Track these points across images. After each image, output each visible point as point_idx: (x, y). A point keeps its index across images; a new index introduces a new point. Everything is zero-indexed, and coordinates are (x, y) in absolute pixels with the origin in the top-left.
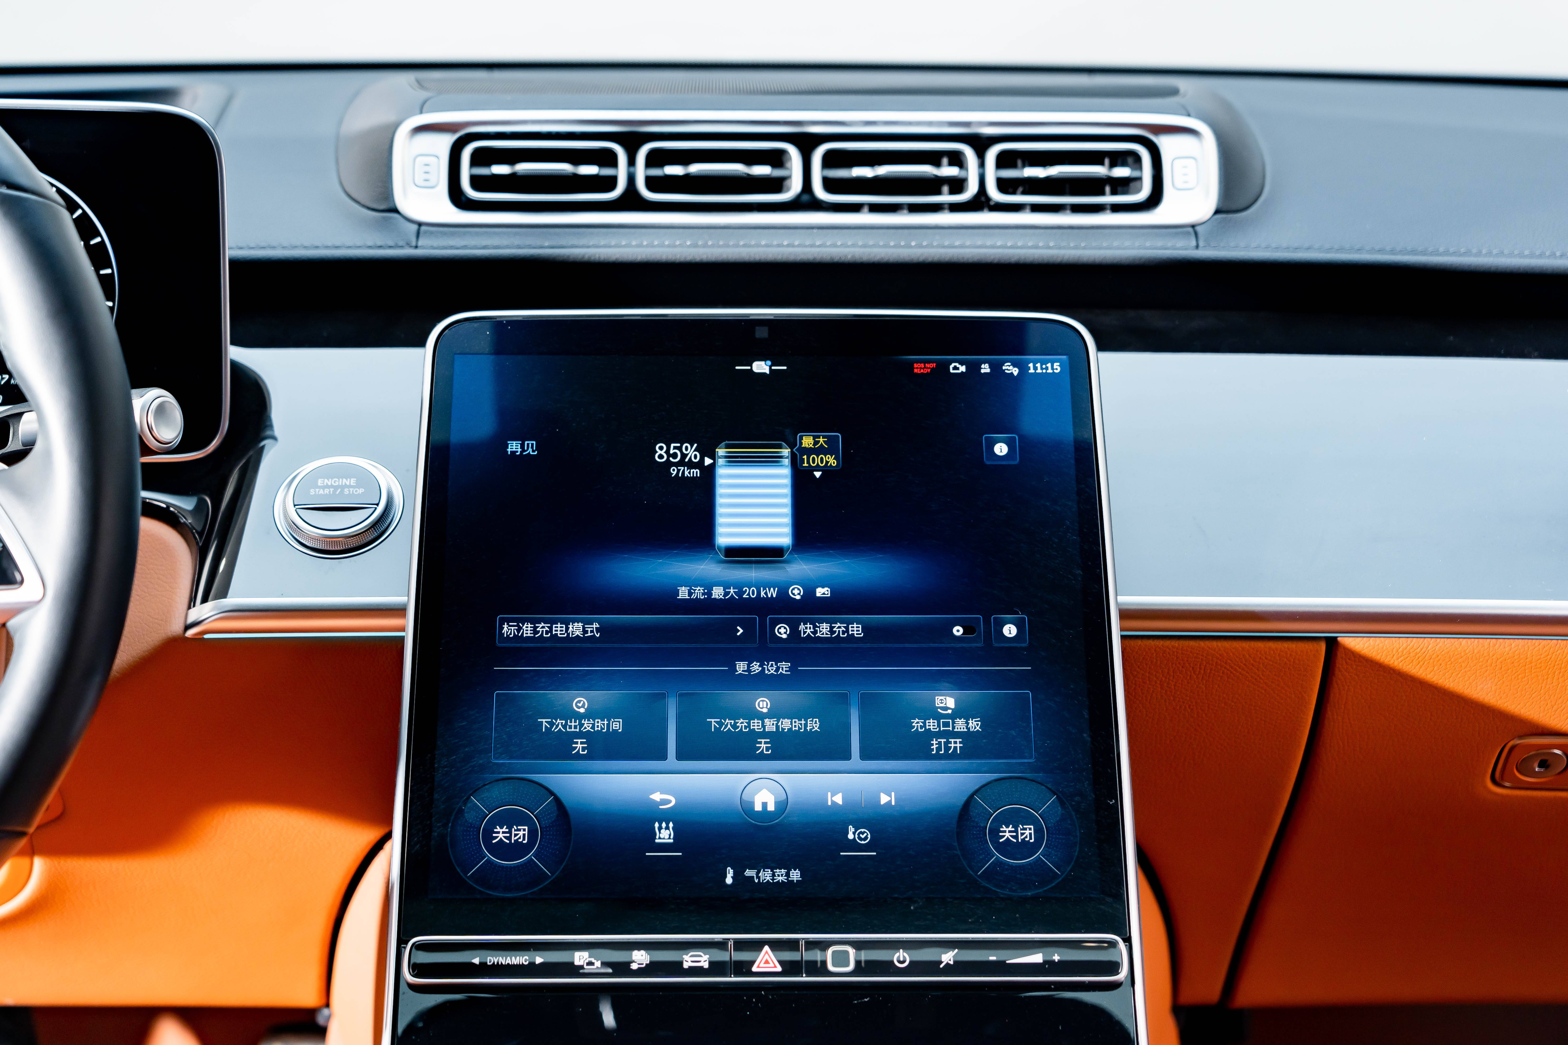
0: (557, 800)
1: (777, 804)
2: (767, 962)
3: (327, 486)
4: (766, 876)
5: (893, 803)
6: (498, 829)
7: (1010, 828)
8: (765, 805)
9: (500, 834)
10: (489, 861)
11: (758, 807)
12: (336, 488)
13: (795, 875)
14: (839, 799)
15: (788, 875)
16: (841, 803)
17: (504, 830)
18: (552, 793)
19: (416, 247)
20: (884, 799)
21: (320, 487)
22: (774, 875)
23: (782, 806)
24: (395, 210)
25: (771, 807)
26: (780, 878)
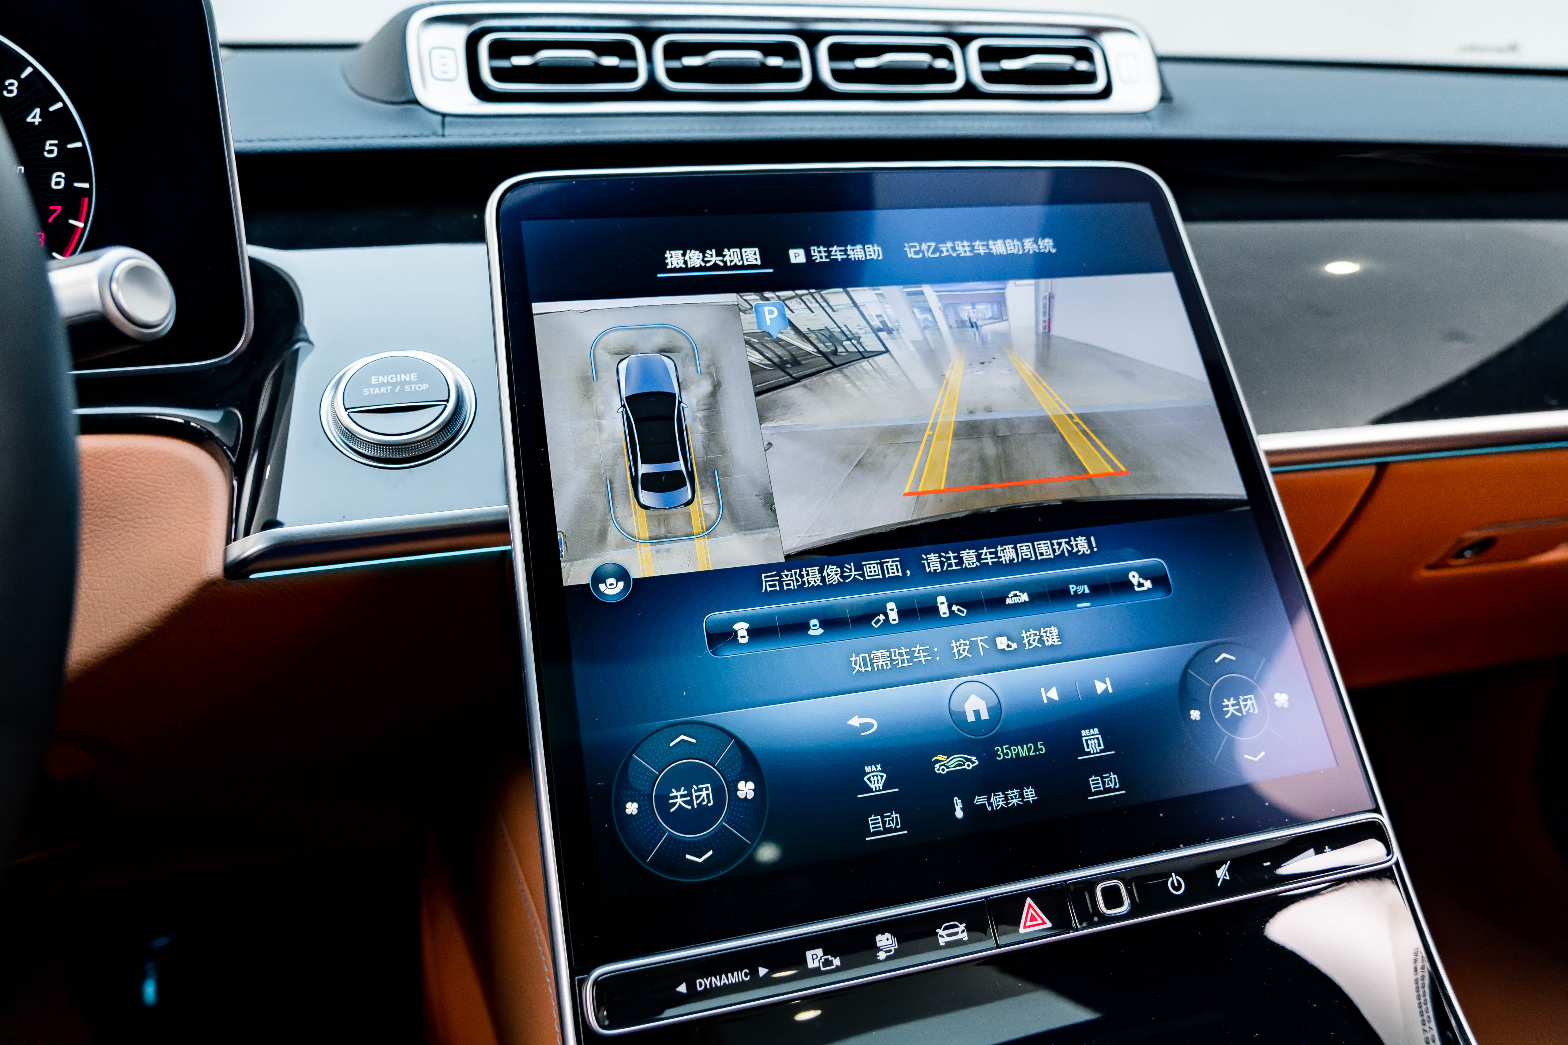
0: (739, 743)
1: (989, 710)
2: (1033, 919)
3: (383, 384)
4: (998, 801)
5: (1110, 691)
6: (675, 793)
7: (1232, 701)
8: (977, 713)
9: (678, 798)
10: (671, 838)
11: (971, 718)
12: (394, 385)
13: (1030, 794)
14: (1053, 694)
15: (1021, 796)
16: (1057, 698)
17: (682, 792)
18: (732, 736)
19: (443, 136)
20: (1100, 687)
21: (375, 386)
22: (1006, 799)
23: (996, 711)
24: (416, 102)
25: (985, 716)
26: (1015, 801)
